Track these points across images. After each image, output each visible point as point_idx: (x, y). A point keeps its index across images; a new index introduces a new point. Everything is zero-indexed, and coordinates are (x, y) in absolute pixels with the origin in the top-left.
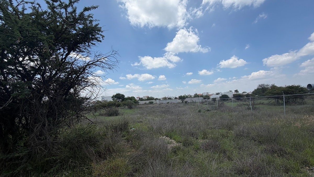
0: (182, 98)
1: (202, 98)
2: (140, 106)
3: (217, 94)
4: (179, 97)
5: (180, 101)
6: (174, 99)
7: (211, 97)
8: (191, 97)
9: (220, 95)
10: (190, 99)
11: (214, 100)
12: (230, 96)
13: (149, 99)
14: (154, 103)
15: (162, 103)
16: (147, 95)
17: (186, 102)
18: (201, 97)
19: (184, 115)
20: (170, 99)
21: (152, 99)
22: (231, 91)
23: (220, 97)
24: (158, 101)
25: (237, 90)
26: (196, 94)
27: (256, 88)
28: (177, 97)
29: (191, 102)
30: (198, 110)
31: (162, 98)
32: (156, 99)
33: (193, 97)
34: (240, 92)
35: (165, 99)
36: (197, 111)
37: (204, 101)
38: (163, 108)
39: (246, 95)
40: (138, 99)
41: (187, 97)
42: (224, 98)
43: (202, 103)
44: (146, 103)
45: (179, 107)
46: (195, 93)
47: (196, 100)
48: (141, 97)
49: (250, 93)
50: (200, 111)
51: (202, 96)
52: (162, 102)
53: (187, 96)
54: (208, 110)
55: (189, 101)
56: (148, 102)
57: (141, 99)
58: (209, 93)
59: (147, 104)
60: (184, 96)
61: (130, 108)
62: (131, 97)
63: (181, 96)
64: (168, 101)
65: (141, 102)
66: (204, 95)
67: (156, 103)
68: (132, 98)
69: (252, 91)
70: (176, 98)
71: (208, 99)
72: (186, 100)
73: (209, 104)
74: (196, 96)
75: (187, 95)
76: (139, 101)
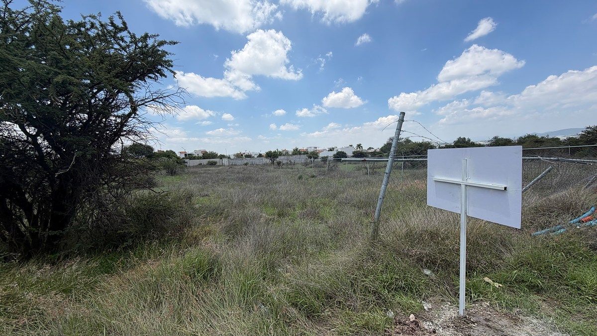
0: (271, 155)
1: (305, 156)
2: (191, 170)
3: (331, 150)
4: (267, 153)
5: (268, 161)
6: (256, 156)
7: (321, 155)
8: (287, 153)
9: (335, 152)
10: (286, 157)
11: (325, 159)
12: (349, 153)
13: (206, 155)
14: (218, 164)
15: (235, 165)
16: (202, 149)
17: (279, 163)
18: (304, 154)
19: (276, 183)
20: (249, 156)
21: (213, 155)
22: (351, 146)
23: (334, 155)
24: (225, 161)
25: (360, 145)
26: (297, 149)
27: (386, 143)
28: (263, 153)
29: (287, 163)
30: (299, 175)
31: (234, 155)
32: (222, 157)
33: (291, 154)
34: (365, 148)
35: (239, 156)
36: (297, 177)
37: (308, 161)
38: (238, 173)
39: (372, 153)
40: (183, 156)
41: (281, 154)
42: (340, 156)
43: (306, 164)
44: (201, 164)
45: (268, 171)
46: (294, 148)
47: (296, 159)
48: (189, 151)
49: (378, 150)
50: (300, 178)
51: (306, 153)
52: (234, 162)
53: (280, 152)
54: (313, 177)
55: (284, 162)
56: (205, 162)
57: (190, 157)
58: (318, 148)
59: (204, 166)
60: (275, 152)
61: (172, 172)
62: (167, 151)
63: (270, 152)
64: (245, 161)
65: (191, 163)
66: (310, 150)
67: (223, 165)
68: (170, 154)
69: (380, 147)
70: (260, 156)
71: (316, 158)
72: (279, 159)
73: (316, 166)
74: (297, 152)
75: (280, 150)
76: (186, 160)
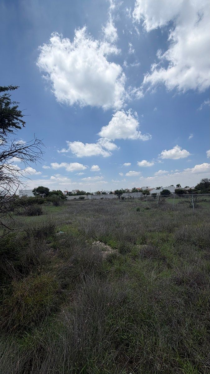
0: (118, 193)
1: (140, 194)
2: (68, 202)
3: (158, 189)
4: (115, 191)
5: (116, 196)
6: (109, 193)
7: (152, 192)
8: (128, 191)
9: (161, 190)
10: (128, 194)
11: (154, 195)
12: (172, 191)
13: (79, 193)
14: (85, 198)
15: (96, 199)
16: (77, 189)
17: (123, 198)
18: (140, 192)
20: (104, 193)
21: (83, 193)
22: (172, 186)
23: (161, 192)
24: (90, 197)
25: (179, 185)
26: (135, 189)
27: (199, 183)
28: (113, 191)
29: (128, 198)
30: (137, 208)
31: (95, 193)
32: (88, 194)
33: (131, 191)
34: (183, 187)
35: (98, 193)
36: (135, 210)
37: (143, 196)
38: (96, 205)
39: (188, 190)
40: (66, 193)
41: (124, 192)
42: (166, 193)
43: (141, 199)
44: (75, 198)
45: (115, 204)
46: (133, 188)
47: (135, 195)
48: (70, 191)
49: (193, 188)
50: (138, 210)
51: (141, 191)
52: (95, 197)
53: (124, 191)
54: (148, 209)
55: (127, 197)
56: (78, 197)
57: (70, 194)
58: (149, 188)
59: (77, 200)
60: (121, 190)
61: (56, 204)
62: (57, 191)
63: (117, 190)
64: (102, 196)
65: (70, 198)
66: (144, 189)
67: (88, 199)
68: (58, 193)
69: (195, 186)
70: (111, 193)
71: (148, 194)
72: (123, 195)
73: (148, 200)
74: (135, 190)
75: (124, 189)
76: (67, 196)
